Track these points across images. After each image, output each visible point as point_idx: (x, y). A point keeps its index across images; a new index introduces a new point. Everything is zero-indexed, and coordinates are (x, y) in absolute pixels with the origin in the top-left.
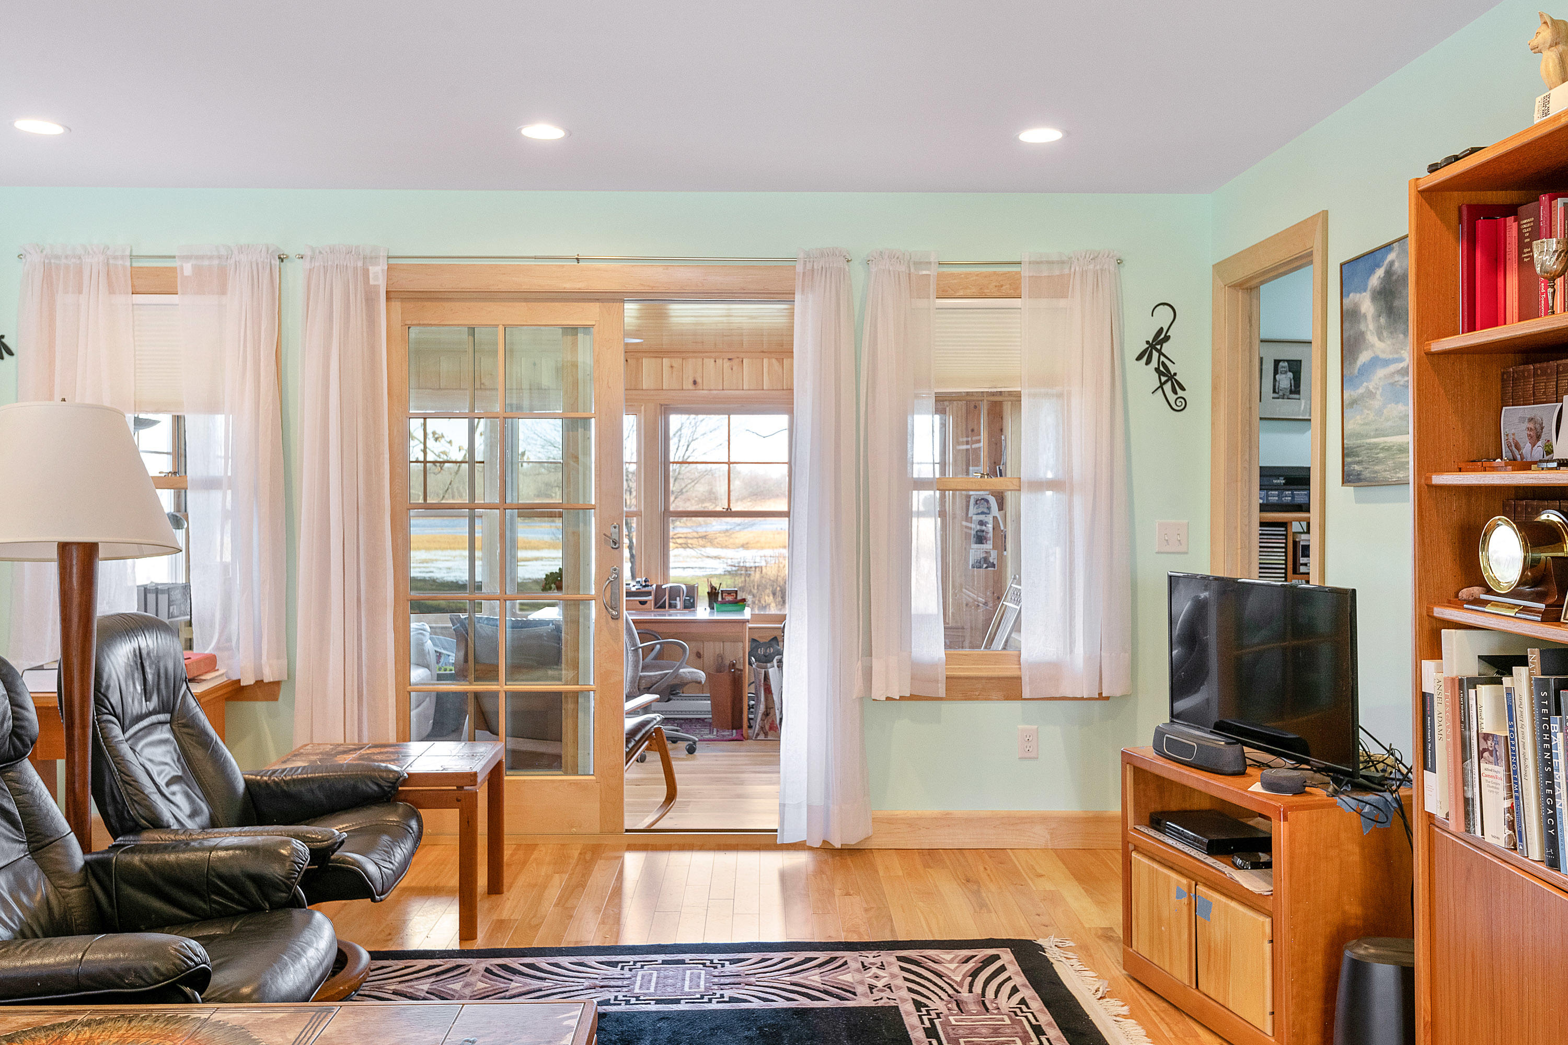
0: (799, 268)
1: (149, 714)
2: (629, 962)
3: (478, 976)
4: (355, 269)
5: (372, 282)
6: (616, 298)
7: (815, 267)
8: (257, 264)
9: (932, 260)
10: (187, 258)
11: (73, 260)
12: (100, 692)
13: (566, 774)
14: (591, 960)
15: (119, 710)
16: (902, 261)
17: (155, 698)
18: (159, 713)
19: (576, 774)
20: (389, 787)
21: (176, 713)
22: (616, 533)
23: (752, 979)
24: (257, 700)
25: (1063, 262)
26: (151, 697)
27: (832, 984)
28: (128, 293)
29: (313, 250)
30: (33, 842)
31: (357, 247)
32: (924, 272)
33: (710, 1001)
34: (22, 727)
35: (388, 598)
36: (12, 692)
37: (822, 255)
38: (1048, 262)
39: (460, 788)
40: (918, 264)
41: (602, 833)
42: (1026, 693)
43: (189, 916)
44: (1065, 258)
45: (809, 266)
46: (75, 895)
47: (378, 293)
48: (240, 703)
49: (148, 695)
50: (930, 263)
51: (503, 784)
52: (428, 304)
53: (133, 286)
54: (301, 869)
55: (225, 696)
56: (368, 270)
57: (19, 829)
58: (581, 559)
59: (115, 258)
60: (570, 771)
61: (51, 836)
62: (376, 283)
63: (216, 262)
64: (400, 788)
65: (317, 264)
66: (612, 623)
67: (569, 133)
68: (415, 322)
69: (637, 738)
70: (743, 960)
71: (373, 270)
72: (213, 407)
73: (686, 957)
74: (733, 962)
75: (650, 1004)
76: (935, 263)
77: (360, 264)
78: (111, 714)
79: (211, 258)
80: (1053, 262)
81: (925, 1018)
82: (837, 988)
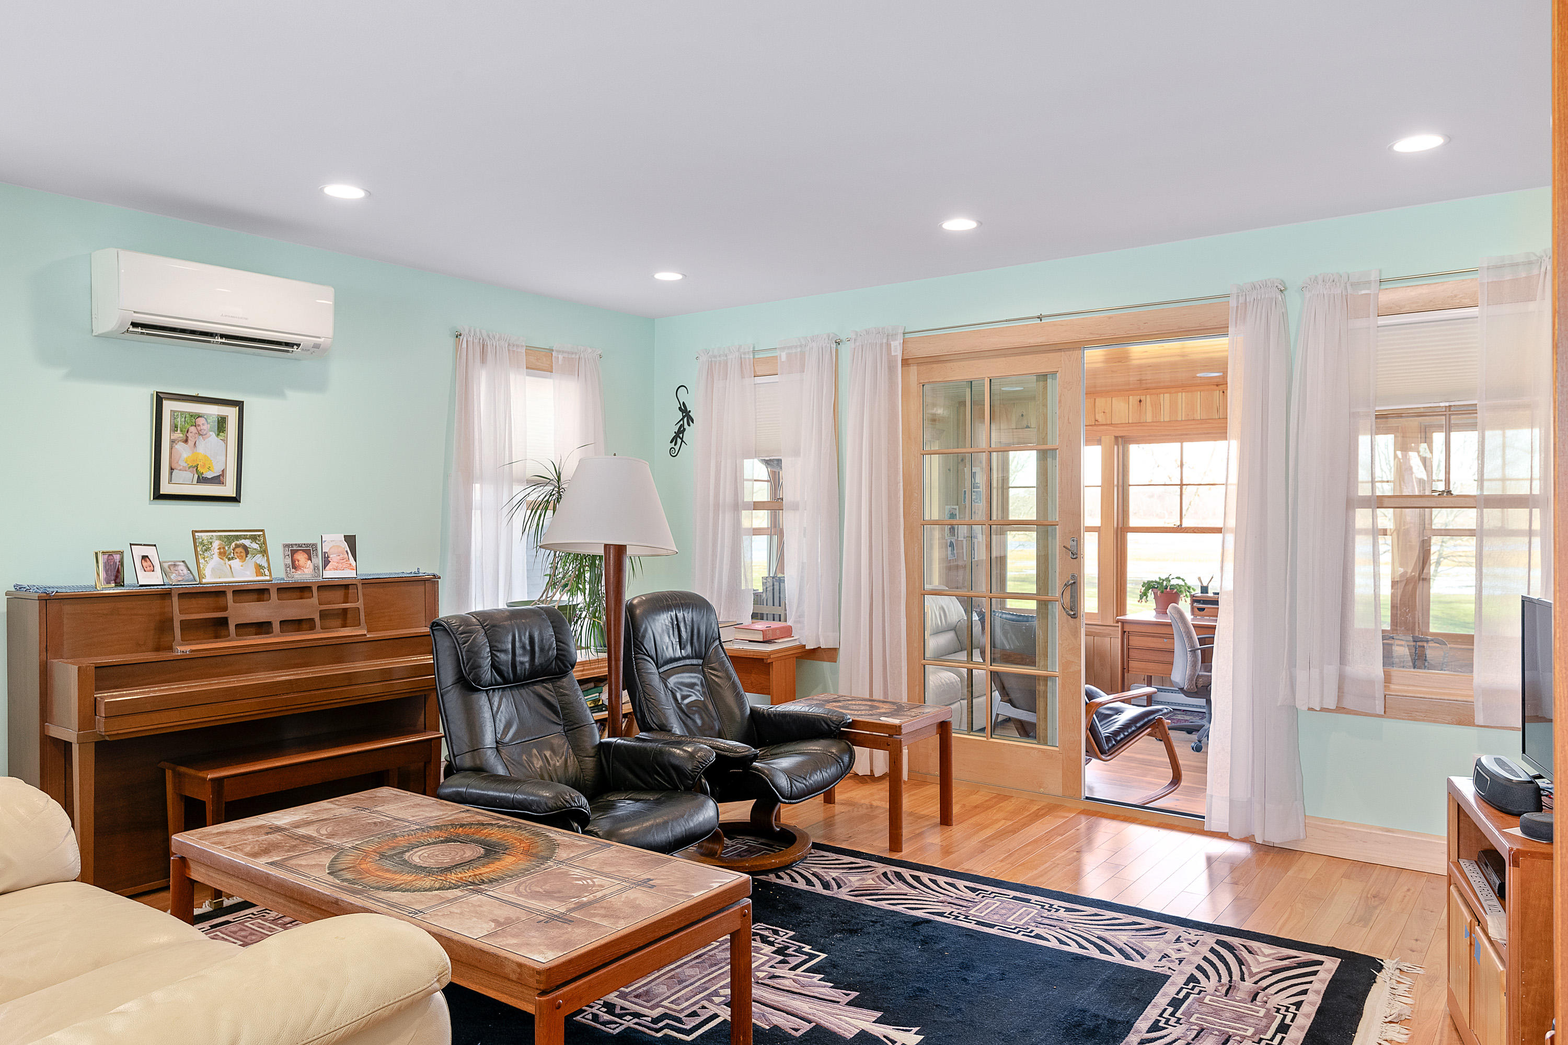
0: (1233, 303)
1: (684, 658)
2: (987, 891)
3: (874, 876)
4: (881, 345)
5: (893, 354)
6: (1079, 345)
7: (1248, 300)
8: (822, 348)
9: (1372, 279)
10: (783, 349)
11: (723, 358)
12: (637, 640)
13: (1039, 743)
14: (961, 884)
15: (653, 653)
16: (1338, 284)
17: (689, 648)
18: (692, 658)
19: (1046, 744)
20: (834, 727)
21: (706, 660)
22: (1074, 546)
23: (1069, 926)
24: (824, 660)
25: (1530, 263)
26: (685, 647)
27: (1132, 946)
28: (751, 377)
29: (856, 333)
30: (566, 726)
31: (883, 328)
32: (1363, 292)
33: (1017, 933)
34: (564, 656)
35: (902, 592)
36: (560, 634)
37: (1254, 287)
38: (1512, 265)
39: (891, 736)
40: (1355, 285)
41: (1064, 796)
42: (1479, 719)
43: (643, 785)
44: (1533, 258)
45: (1241, 300)
46: (590, 763)
47: (896, 361)
48: (809, 661)
49: (682, 646)
50: (1369, 282)
51: (951, 740)
52: (935, 366)
53: (755, 372)
54: (703, 767)
55: (796, 655)
56: (890, 344)
57: (558, 716)
58: (1050, 567)
59: (744, 353)
60: (1042, 741)
61: (575, 723)
62: (896, 354)
63: (799, 350)
64: (842, 729)
65: (858, 344)
66: (1071, 621)
67: (980, 223)
68: (927, 381)
69: (1138, 725)
70: (1078, 911)
71: (893, 344)
72: (796, 453)
73: (1034, 898)
74: (1068, 910)
75: (971, 923)
76: (1375, 281)
77: (885, 341)
78: (645, 654)
79: (796, 347)
80: (1517, 265)
81: (1185, 991)
82: (1134, 950)
